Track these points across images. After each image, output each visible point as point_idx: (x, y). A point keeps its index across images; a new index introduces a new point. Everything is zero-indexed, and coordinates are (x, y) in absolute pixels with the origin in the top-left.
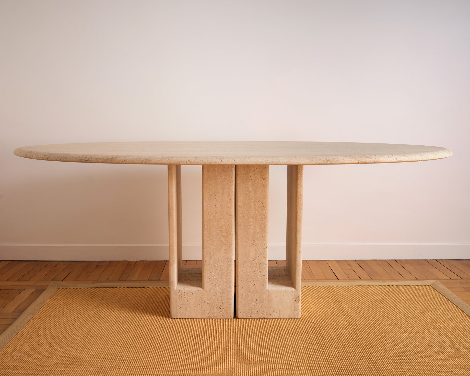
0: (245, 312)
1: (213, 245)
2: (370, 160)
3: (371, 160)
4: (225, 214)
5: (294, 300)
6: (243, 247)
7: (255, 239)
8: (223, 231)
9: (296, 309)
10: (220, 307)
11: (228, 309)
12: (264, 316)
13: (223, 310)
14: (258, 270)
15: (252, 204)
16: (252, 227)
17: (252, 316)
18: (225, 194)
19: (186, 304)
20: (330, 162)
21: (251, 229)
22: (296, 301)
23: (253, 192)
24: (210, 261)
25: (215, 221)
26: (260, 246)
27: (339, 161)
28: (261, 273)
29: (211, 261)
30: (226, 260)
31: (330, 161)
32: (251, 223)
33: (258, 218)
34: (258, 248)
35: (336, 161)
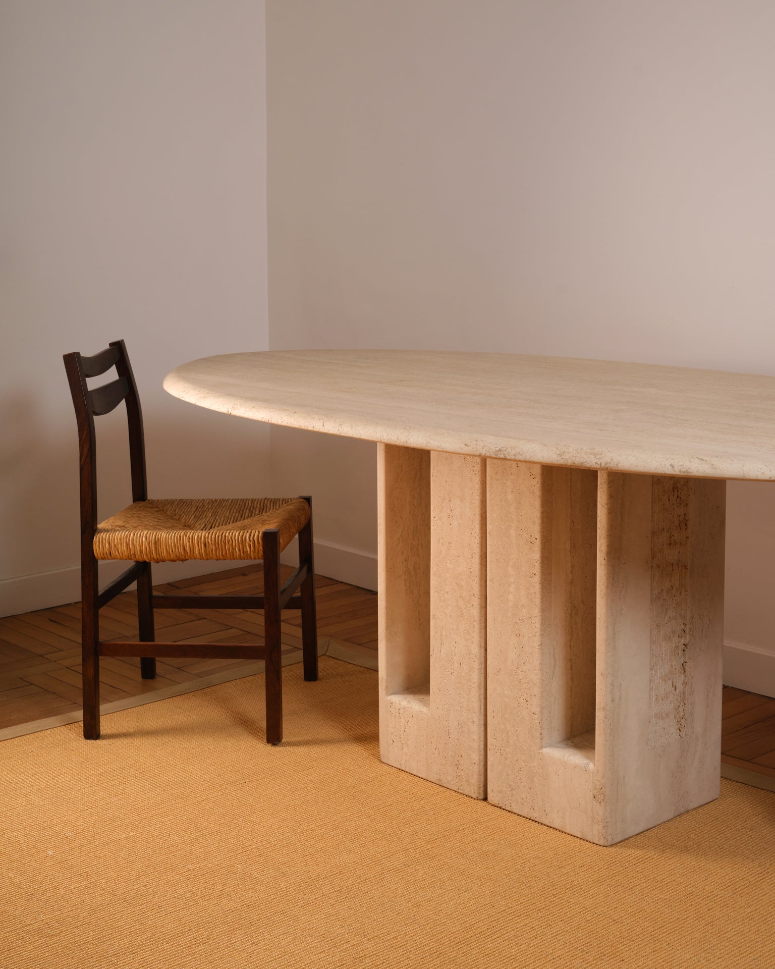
0: (500, 792)
1: (446, 614)
2: (596, 461)
3: (599, 463)
4: (465, 547)
5: (592, 797)
6: (497, 632)
7: (518, 621)
8: (463, 586)
9: (597, 819)
10: (457, 763)
11: (470, 773)
12: (535, 815)
13: (462, 773)
14: (524, 697)
15: (512, 532)
16: (512, 589)
17: (513, 805)
18: (465, 501)
19: (402, 737)
20: (504, 454)
21: (511, 592)
22: (595, 797)
23: (514, 505)
24: (440, 651)
25: (450, 560)
26: (526, 638)
27: (521, 455)
28: (529, 707)
29: (442, 651)
30: (468, 656)
31: (502, 452)
32: (512, 580)
33: (524, 569)
34: (523, 642)
35: (515, 455)
